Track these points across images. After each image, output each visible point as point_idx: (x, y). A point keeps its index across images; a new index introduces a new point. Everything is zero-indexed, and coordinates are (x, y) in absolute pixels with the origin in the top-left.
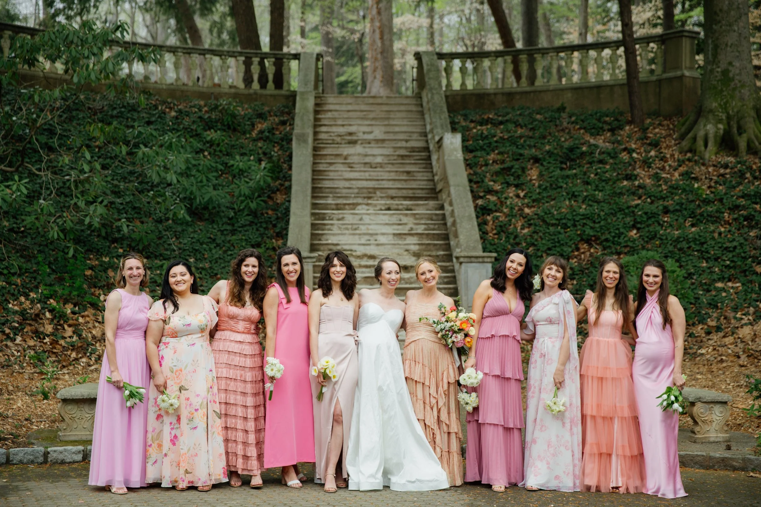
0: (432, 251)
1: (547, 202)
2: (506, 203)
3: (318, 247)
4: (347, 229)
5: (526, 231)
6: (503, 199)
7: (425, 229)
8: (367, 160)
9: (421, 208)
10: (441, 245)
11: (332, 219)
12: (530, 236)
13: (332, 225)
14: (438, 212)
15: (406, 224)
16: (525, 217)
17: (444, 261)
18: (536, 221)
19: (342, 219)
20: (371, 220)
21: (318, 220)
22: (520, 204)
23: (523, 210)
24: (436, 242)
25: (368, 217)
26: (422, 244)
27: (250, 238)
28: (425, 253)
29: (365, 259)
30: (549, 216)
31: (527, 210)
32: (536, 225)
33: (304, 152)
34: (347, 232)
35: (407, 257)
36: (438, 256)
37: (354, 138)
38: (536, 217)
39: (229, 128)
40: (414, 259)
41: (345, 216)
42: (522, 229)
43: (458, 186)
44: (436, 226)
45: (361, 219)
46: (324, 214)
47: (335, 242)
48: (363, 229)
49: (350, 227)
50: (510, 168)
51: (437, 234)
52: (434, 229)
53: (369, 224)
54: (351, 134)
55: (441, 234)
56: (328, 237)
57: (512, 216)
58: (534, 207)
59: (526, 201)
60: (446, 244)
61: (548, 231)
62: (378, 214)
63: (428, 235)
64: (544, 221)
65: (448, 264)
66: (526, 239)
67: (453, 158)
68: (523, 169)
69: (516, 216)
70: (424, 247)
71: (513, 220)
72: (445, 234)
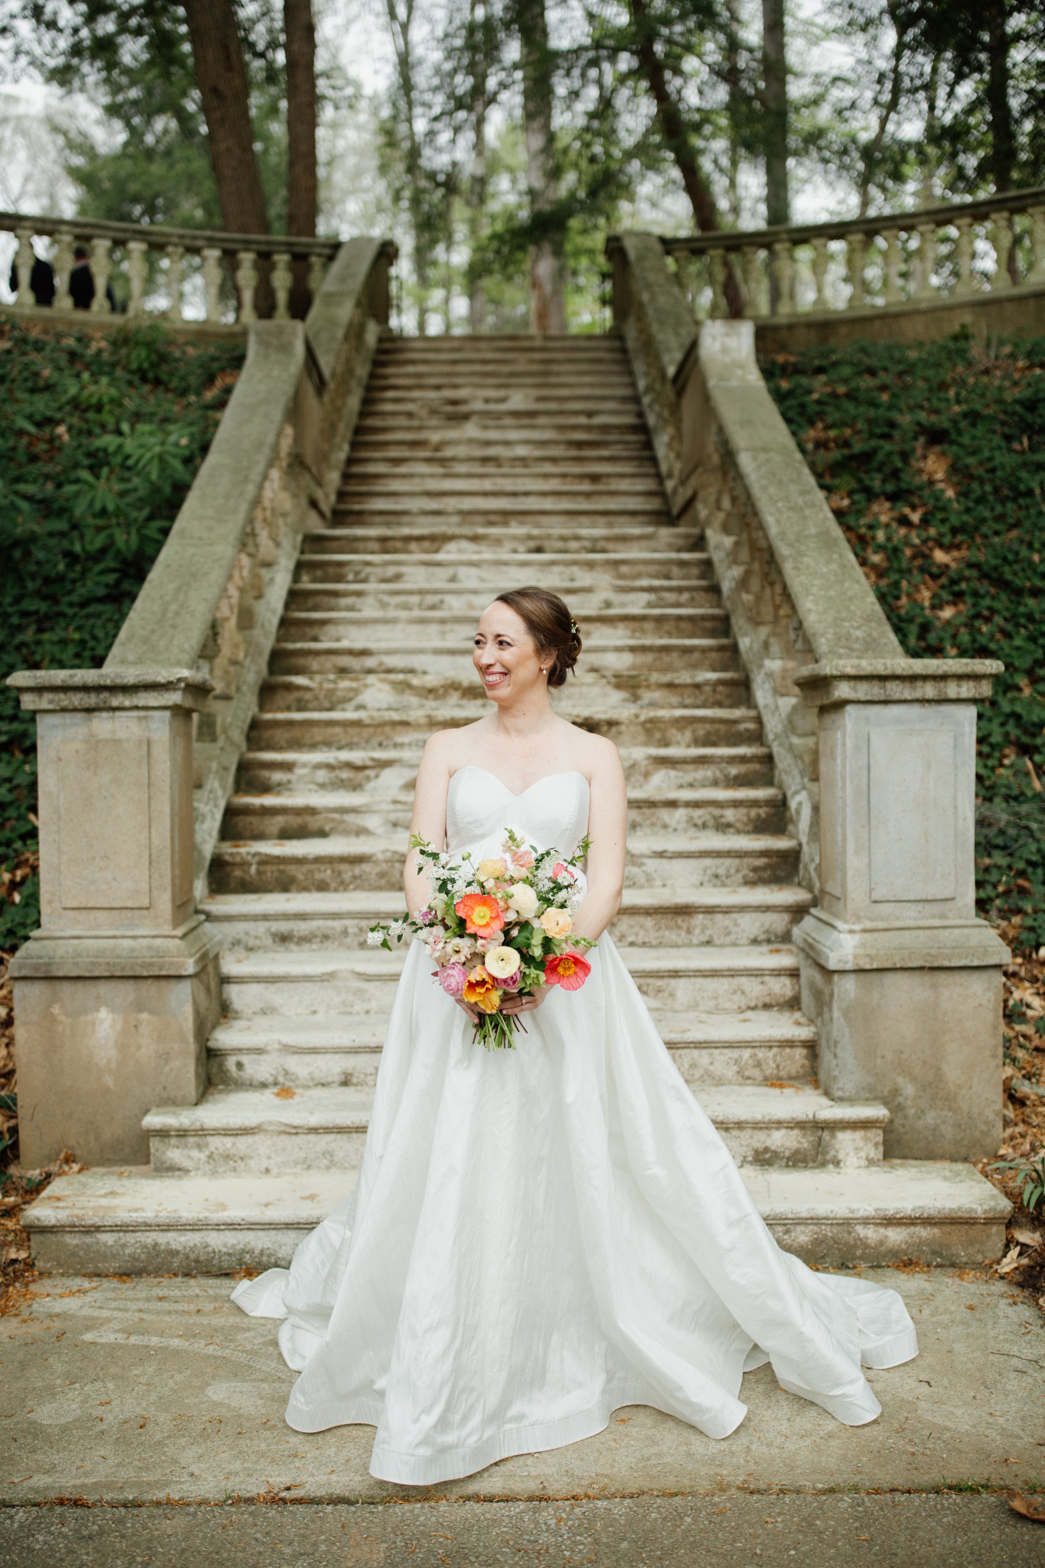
0: (676, 670)
1: (997, 533)
2: (873, 538)
3: (301, 661)
4: (406, 607)
5: (947, 613)
6: (863, 530)
7: (650, 605)
8: (491, 451)
9: (635, 545)
10: (704, 650)
11: (365, 581)
12: (966, 625)
13: (359, 594)
14: (686, 556)
15: (588, 590)
16: (936, 574)
17: (719, 704)
18: (975, 584)
19: (397, 577)
20: (482, 580)
21: (323, 580)
22: (917, 541)
23: (927, 557)
24: (688, 642)
25: (473, 571)
26: (644, 649)
27: (94, 638)
28: (655, 677)
29: (454, 698)
30: (1017, 567)
31: (940, 556)
32: (976, 594)
33: (276, 373)
34: (403, 614)
35: (595, 691)
36: (697, 686)
37: (463, 409)
38: (974, 573)
39: (144, 379)
40: (617, 696)
41: (403, 569)
42: (937, 606)
43: (765, 450)
44: (685, 596)
45: (453, 579)
46: (341, 564)
47: (358, 645)
48: (456, 605)
49: (415, 599)
50: (866, 457)
51: (691, 619)
52: (678, 605)
53: (475, 592)
54: (454, 402)
55: (703, 618)
56: (342, 630)
57: (900, 571)
58: (958, 547)
59: (932, 532)
60: (721, 649)
61: (1022, 609)
62: (506, 563)
63: (660, 620)
64: (1002, 584)
65: (737, 713)
66: (954, 636)
67: (734, 383)
68: (905, 456)
69: (910, 571)
70: (649, 658)
71: (904, 584)
72: (714, 618)
